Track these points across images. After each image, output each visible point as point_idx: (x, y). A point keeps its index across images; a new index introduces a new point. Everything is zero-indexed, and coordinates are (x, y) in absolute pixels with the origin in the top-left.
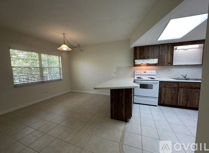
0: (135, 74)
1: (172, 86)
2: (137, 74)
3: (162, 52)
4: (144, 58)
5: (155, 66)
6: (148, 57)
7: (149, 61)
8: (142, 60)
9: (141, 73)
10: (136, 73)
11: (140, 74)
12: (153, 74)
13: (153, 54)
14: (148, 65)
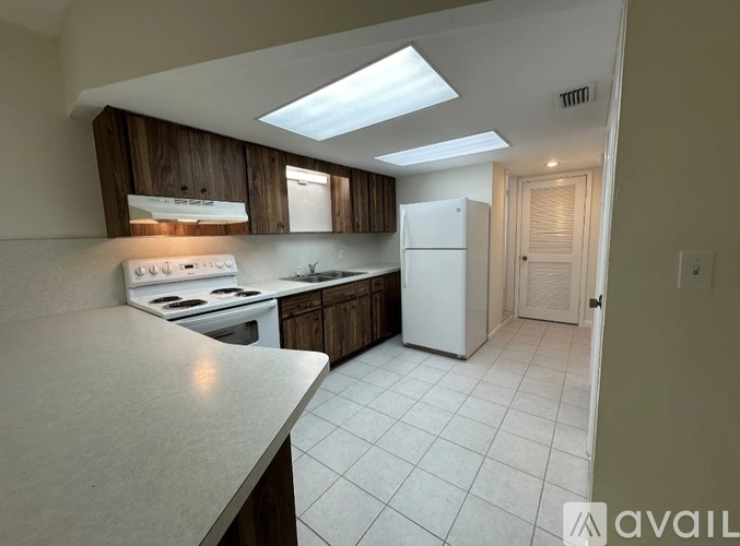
0: (134, 280)
1: (310, 307)
2: (147, 278)
3: (254, 178)
4: (183, 192)
5: (227, 234)
6: (204, 191)
7: (209, 208)
8: (172, 200)
9: (168, 273)
10: (139, 274)
11: (161, 277)
12: (227, 271)
13: (222, 176)
14: (197, 229)
